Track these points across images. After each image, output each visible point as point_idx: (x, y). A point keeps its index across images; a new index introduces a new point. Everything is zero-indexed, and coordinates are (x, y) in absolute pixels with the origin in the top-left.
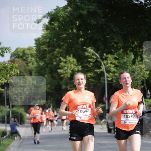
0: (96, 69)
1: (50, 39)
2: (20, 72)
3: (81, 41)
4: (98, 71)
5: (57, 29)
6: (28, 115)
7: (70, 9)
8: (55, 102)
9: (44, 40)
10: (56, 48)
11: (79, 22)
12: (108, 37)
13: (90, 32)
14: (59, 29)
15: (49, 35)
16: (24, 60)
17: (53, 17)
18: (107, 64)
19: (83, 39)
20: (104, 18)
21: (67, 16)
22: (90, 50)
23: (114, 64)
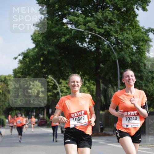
0: (53, 90)
1: (23, 70)
2: (2, 91)
3: (44, 71)
4: (55, 91)
5: (28, 63)
6: (7, 121)
7: (36, 50)
8: (26, 112)
9: (19, 70)
10: (27, 75)
11: (43, 58)
12: (62, 68)
13: (50, 65)
14: (30, 63)
15: (23, 67)
16: (6, 83)
17: (26, 55)
18: (61, 87)
19: (45, 70)
20: (59, 56)
21: (35, 55)
22: (50, 77)
23: (66, 87)
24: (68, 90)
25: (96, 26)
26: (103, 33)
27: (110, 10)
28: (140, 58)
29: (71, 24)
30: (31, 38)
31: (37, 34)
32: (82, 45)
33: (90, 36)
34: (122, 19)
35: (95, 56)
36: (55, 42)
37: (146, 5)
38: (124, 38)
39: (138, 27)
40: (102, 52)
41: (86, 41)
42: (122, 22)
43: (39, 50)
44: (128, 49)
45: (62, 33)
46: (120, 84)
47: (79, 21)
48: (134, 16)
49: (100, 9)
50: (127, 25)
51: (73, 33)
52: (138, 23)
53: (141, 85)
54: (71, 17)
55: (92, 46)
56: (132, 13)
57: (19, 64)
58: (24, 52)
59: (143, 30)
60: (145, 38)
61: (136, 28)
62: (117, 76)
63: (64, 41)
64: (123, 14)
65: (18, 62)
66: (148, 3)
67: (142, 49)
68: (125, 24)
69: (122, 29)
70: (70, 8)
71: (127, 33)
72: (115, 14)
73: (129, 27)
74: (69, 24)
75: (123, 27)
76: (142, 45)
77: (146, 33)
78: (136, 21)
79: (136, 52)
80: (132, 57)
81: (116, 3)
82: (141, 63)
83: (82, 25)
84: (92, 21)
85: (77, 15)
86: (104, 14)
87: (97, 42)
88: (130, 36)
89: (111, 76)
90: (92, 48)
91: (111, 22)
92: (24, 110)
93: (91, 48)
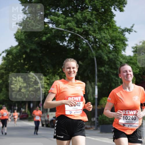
1: (7, 66)
3: (26, 68)
5: (11, 59)
7: (19, 47)
9: (3, 66)
10: (10, 72)
11: (25, 56)
13: (32, 62)
15: (6, 63)
17: (9, 52)
19: (27, 67)
20: (41, 53)
21: (18, 52)
24: (49, 86)
25: (75, 25)
26: (82, 32)
27: (89, 10)
28: (117, 56)
29: (52, 23)
30: (14, 36)
31: (19, 33)
32: (62, 43)
33: (70, 34)
34: (100, 19)
35: (74, 53)
36: (36, 40)
37: (123, 6)
38: (102, 37)
39: (115, 27)
40: (81, 50)
41: (65, 40)
42: (100, 22)
43: (21, 47)
44: (105, 48)
45: (43, 32)
46: (98, 80)
47: (59, 21)
48: (111, 17)
49: (80, 10)
50: (104, 25)
51: (53, 32)
52: (115, 23)
53: (117, 81)
54: (52, 17)
55: (71, 44)
56: (110, 13)
57: (2, 60)
58: (8, 49)
59: (119, 30)
60: (121, 37)
61: (112, 27)
62: (95, 73)
63: (45, 40)
64: (101, 15)
65: (2, 58)
66: (125, 5)
67: (118, 48)
68: (103, 24)
69: (100, 29)
70: (52, 9)
71: (104, 33)
72: (94, 15)
73: (106, 27)
74: (50, 23)
75: (101, 27)
76: (119, 44)
77: (122, 32)
78: (113, 22)
79: (113, 50)
80: (109, 55)
81: (95, 4)
82: (118, 60)
83: (63, 24)
84: (71, 21)
85: (58, 15)
86: (83, 14)
87: (76, 40)
88: (107, 35)
89: (89, 73)
90: (72, 46)
91: (89, 22)
92: (7, 104)
93: (70, 46)
